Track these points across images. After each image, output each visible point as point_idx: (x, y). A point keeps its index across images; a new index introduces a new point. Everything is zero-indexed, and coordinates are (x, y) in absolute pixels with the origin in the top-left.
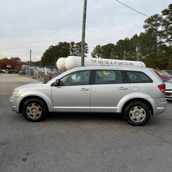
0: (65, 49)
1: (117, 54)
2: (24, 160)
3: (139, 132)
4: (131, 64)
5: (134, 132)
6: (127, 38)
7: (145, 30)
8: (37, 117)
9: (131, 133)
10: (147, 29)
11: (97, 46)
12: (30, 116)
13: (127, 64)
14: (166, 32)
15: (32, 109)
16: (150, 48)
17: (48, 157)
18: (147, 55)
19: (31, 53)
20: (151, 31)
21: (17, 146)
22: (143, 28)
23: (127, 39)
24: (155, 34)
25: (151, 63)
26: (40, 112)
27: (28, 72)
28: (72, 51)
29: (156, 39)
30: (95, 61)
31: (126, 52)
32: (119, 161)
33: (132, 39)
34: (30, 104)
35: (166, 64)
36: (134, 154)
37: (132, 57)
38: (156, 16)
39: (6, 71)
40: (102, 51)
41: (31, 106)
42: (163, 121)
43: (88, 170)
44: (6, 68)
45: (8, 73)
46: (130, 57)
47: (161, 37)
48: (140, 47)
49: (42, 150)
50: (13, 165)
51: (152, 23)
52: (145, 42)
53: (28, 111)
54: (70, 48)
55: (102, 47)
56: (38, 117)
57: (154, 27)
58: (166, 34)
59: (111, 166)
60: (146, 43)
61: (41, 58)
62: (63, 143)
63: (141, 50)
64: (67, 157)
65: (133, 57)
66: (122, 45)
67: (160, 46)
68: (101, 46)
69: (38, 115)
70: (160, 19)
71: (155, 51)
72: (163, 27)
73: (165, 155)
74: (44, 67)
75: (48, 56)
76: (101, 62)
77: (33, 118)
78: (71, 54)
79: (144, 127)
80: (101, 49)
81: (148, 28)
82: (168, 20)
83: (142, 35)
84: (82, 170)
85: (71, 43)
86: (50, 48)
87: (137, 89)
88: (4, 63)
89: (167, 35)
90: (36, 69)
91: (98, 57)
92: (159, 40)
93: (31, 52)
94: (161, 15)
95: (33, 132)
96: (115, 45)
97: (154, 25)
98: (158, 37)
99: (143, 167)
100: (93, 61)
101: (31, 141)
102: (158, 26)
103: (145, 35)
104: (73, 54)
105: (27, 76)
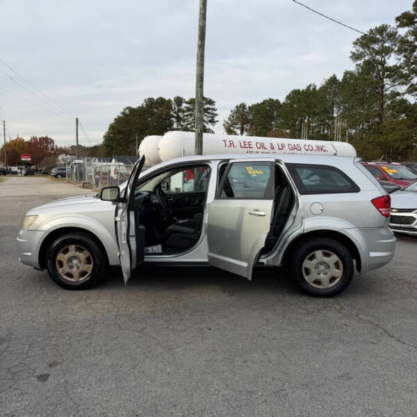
0: (160, 116)
1: (288, 124)
2: (43, 378)
3: (325, 312)
4: (320, 149)
5: (313, 312)
6: (310, 85)
7: (354, 64)
8: (82, 279)
9: (304, 314)
10: (360, 62)
11: (237, 107)
12: (65, 277)
13: (309, 149)
14: (406, 68)
15: (70, 260)
16: (368, 109)
17: (101, 371)
18: (361, 127)
19: (77, 125)
20: (369, 66)
21: (30, 345)
22: (351, 60)
23: (312, 88)
24: (381, 73)
25: (370, 145)
26: (89, 265)
27: (72, 172)
28: (179, 119)
29: (383, 87)
30: (232, 144)
31: (308, 120)
32: (268, 380)
33: (323, 88)
34: (65, 248)
35: (407, 148)
36: (306, 364)
37: (324, 131)
38: (382, 30)
39: (19, 171)
40: (251, 117)
41: (66, 251)
42: (387, 286)
43: (191, 400)
44: (20, 163)
45: (26, 175)
46: (319, 132)
47: (394, 81)
48: (345, 107)
49: (87, 355)
50: (16, 389)
51: (372, 48)
52: (355, 93)
53: (61, 264)
54: (172, 113)
55: (249, 108)
56: (84, 278)
57: (378, 58)
58: (405, 74)
59: (247, 391)
60: (357, 97)
61: (104, 136)
62: (139, 337)
63: (346, 113)
64: (144, 371)
65: (326, 132)
66: (299, 101)
67: (391, 103)
68: (247, 107)
69: (83, 274)
70: (392, 36)
71: (380, 116)
72: (399, 57)
73: (381, 366)
74: (110, 159)
75: (120, 132)
76: (246, 145)
77: (73, 280)
78: (175, 126)
79: (339, 299)
80: (249, 114)
81: (363, 60)
82: (411, 38)
83: (348, 76)
84: (176, 400)
85: (175, 101)
86: (123, 113)
87: (322, 208)
88: (14, 151)
89: (409, 76)
90: (90, 165)
91: (242, 133)
92: (391, 89)
93: (77, 123)
94: (396, 27)
95: (70, 313)
96: (282, 102)
97: (378, 53)
98: (387, 81)
99: (326, 393)
100: (228, 144)
101: (63, 334)
102: (386, 54)
103: (356, 78)
104: (181, 125)
105: (69, 182)
